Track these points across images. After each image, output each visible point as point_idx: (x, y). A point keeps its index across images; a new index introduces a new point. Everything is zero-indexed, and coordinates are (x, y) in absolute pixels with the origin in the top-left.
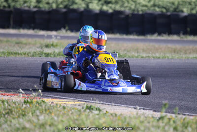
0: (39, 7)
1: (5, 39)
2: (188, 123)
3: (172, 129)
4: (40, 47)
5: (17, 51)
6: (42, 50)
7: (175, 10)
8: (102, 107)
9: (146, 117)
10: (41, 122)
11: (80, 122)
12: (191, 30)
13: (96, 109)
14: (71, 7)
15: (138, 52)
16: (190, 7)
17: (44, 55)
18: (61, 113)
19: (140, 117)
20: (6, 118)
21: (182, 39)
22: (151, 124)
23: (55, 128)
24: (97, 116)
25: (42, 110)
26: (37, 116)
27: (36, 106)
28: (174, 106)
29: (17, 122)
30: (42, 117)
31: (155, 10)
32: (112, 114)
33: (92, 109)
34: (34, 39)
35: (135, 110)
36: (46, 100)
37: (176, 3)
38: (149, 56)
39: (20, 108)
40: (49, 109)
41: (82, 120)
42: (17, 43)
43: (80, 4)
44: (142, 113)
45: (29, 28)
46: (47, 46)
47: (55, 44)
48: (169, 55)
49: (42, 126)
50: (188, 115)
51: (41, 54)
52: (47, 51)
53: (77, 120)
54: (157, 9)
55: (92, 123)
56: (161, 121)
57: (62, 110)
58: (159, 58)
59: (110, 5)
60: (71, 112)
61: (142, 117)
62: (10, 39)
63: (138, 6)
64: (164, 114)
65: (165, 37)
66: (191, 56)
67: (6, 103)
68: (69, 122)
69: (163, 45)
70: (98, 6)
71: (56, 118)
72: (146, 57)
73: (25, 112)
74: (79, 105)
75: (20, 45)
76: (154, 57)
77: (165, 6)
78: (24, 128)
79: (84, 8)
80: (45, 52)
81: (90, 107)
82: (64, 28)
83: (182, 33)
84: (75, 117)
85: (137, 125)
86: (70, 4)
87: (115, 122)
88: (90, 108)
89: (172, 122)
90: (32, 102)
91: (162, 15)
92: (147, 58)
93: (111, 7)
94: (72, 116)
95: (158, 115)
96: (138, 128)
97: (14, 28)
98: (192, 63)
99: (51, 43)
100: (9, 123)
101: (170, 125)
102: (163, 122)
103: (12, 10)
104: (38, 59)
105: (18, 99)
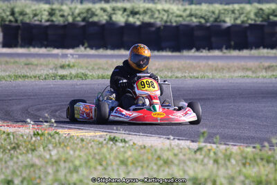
0: (52, 21)
1: (12, 60)
2: (231, 155)
3: (211, 162)
4: (54, 67)
5: (26, 74)
6: (56, 72)
7: (216, 20)
8: (128, 138)
9: (181, 149)
10: (55, 158)
11: (101, 156)
12: (235, 44)
13: (121, 141)
14: (91, 20)
15: (171, 72)
16: (233, 16)
17: (58, 77)
18: (79, 146)
19: (173, 149)
20: (11, 155)
21: (224, 55)
22: (187, 156)
23: (71, 164)
24: (122, 149)
25: (56, 143)
26: (50, 150)
27: (48, 139)
28: (215, 134)
29: (25, 158)
30: (54, 152)
31: (191, 20)
33: (116, 141)
34: (47, 59)
35: (168, 141)
36: (60, 131)
37: (217, 12)
38: (185, 76)
39: (29, 142)
40: (63, 142)
41: (103, 154)
42: (26, 64)
43: (102, 16)
44: (176, 143)
45: (41, 46)
46: (62, 67)
47: (71, 64)
48: (209, 74)
49: (56, 162)
50: (232, 145)
51: (55, 77)
52: (62, 72)
53: (98, 154)
54: (194, 20)
55: (116, 158)
56: (198, 153)
57: (80, 142)
58: (198, 78)
59: (137, 16)
60: (90, 145)
61: (176, 149)
62: (17, 59)
63: (170, 16)
64: (202, 144)
65: (204, 53)
66: (236, 74)
67: (11, 136)
68: (87, 157)
69: (203, 63)
70: (123, 17)
73: (34, 146)
74: (101, 137)
75: (30, 66)
76: (191, 77)
77: (203, 15)
78: (33, 166)
79: (106, 20)
80: (59, 74)
81: (114, 138)
82: (83, 45)
83: (224, 47)
84: (95, 151)
85: (170, 158)
86: (89, 16)
87: (143, 155)
88: (113, 140)
89: (212, 154)
90: (43, 134)
91: (200, 27)
92: (183, 78)
93: (138, 19)
94: (91, 150)
95: (195, 146)
96: (172, 162)
97: (22, 46)
98: (237, 83)
99: (67, 63)
100: (15, 159)
101: (210, 158)
102: (201, 154)
103: (20, 25)
104: (51, 82)
105: (27, 131)
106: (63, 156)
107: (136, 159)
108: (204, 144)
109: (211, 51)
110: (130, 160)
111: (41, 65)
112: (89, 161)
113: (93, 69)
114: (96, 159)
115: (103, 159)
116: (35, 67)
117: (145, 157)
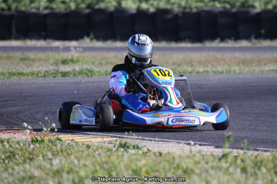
0: (52, 8)
1: (5, 55)
2: (261, 162)
3: (239, 171)
4: (54, 63)
5: (21, 71)
6: (57, 68)
7: (243, 5)
8: (141, 144)
9: (203, 156)
10: (55, 168)
11: (110, 165)
12: (266, 32)
13: (134, 147)
14: (97, 7)
15: (192, 66)
17: (59, 74)
18: (84, 155)
19: (194, 155)
20: (6, 165)
21: (254, 46)
22: (210, 164)
23: (75, 175)
24: (134, 157)
25: (57, 151)
26: (50, 159)
27: (48, 146)
28: (243, 138)
29: (22, 168)
30: (56, 162)
31: (214, 5)
32: (155, 153)
33: (128, 147)
34: (46, 54)
35: (188, 147)
36: (62, 136)
38: (207, 71)
39: (26, 150)
40: (66, 150)
41: (113, 163)
42: (23, 60)
43: (110, 2)
44: (198, 150)
45: (39, 37)
46: (64, 62)
47: (75, 59)
48: (236, 69)
49: (58, 173)
50: (262, 150)
51: (55, 74)
52: (64, 68)
53: (106, 163)
54: (218, 5)
55: (127, 167)
56: (223, 161)
57: (85, 149)
58: (222, 72)
59: (151, 2)
60: (97, 153)
61: (198, 155)
62: (11, 54)
63: (190, 1)
64: (227, 150)
65: (230, 44)
66: (267, 68)
67: (5, 144)
68: (94, 166)
69: (228, 55)
70: (135, 3)
71: (76, 162)
72: (204, 72)
73: (32, 154)
74: (110, 143)
75: (26, 62)
76: (214, 72)
78: (31, 177)
79: (115, 7)
80: (60, 70)
81: (125, 144)
82: (88, 36)
83: (253, 36)
84: (104, 160)
85: (190, 167)
86: (94, 2)
87: (160, 163)
88: (125, 146)
89: (239, 161)
90: (43, 141)
91: (225, 13)
92: (205, 74)
93: (152, 5)
94: (98, 158)
95: (219, 152)
96: (193, 171)
97: (17, 38)
98: (268, 78)
99: (70, 58)
100: (10, 170)
101: (237, 166)
102: (226, 162)
103: (14, 14)
104: (51, 80)
105: (24, 137)
106: (66, 166)
107: (151, 168)
108: (230, 150)
109: (239, 41)
110: (144, 169)
111: (39, 60)
112: (96, 171)
113: (101, 64)
114: (104, 169)
115: (113, 169)
116: (32, 63)
117: (162, 166)
